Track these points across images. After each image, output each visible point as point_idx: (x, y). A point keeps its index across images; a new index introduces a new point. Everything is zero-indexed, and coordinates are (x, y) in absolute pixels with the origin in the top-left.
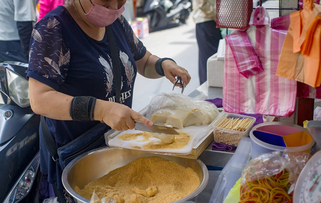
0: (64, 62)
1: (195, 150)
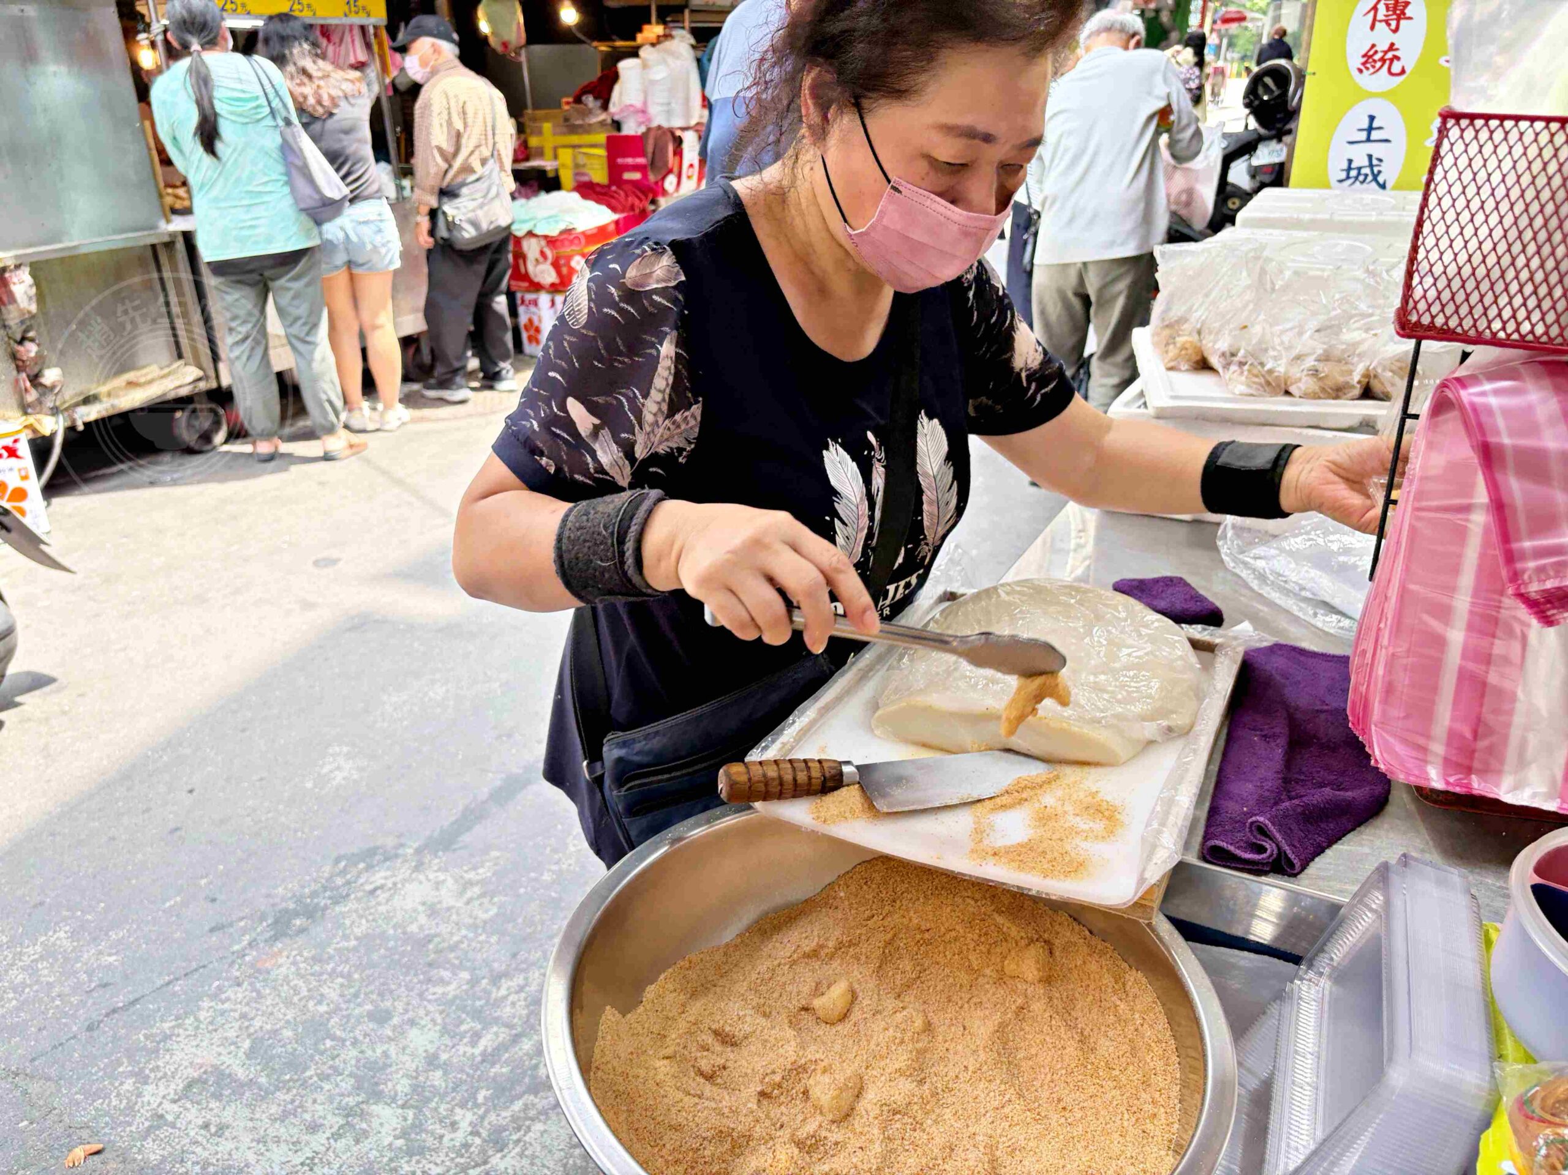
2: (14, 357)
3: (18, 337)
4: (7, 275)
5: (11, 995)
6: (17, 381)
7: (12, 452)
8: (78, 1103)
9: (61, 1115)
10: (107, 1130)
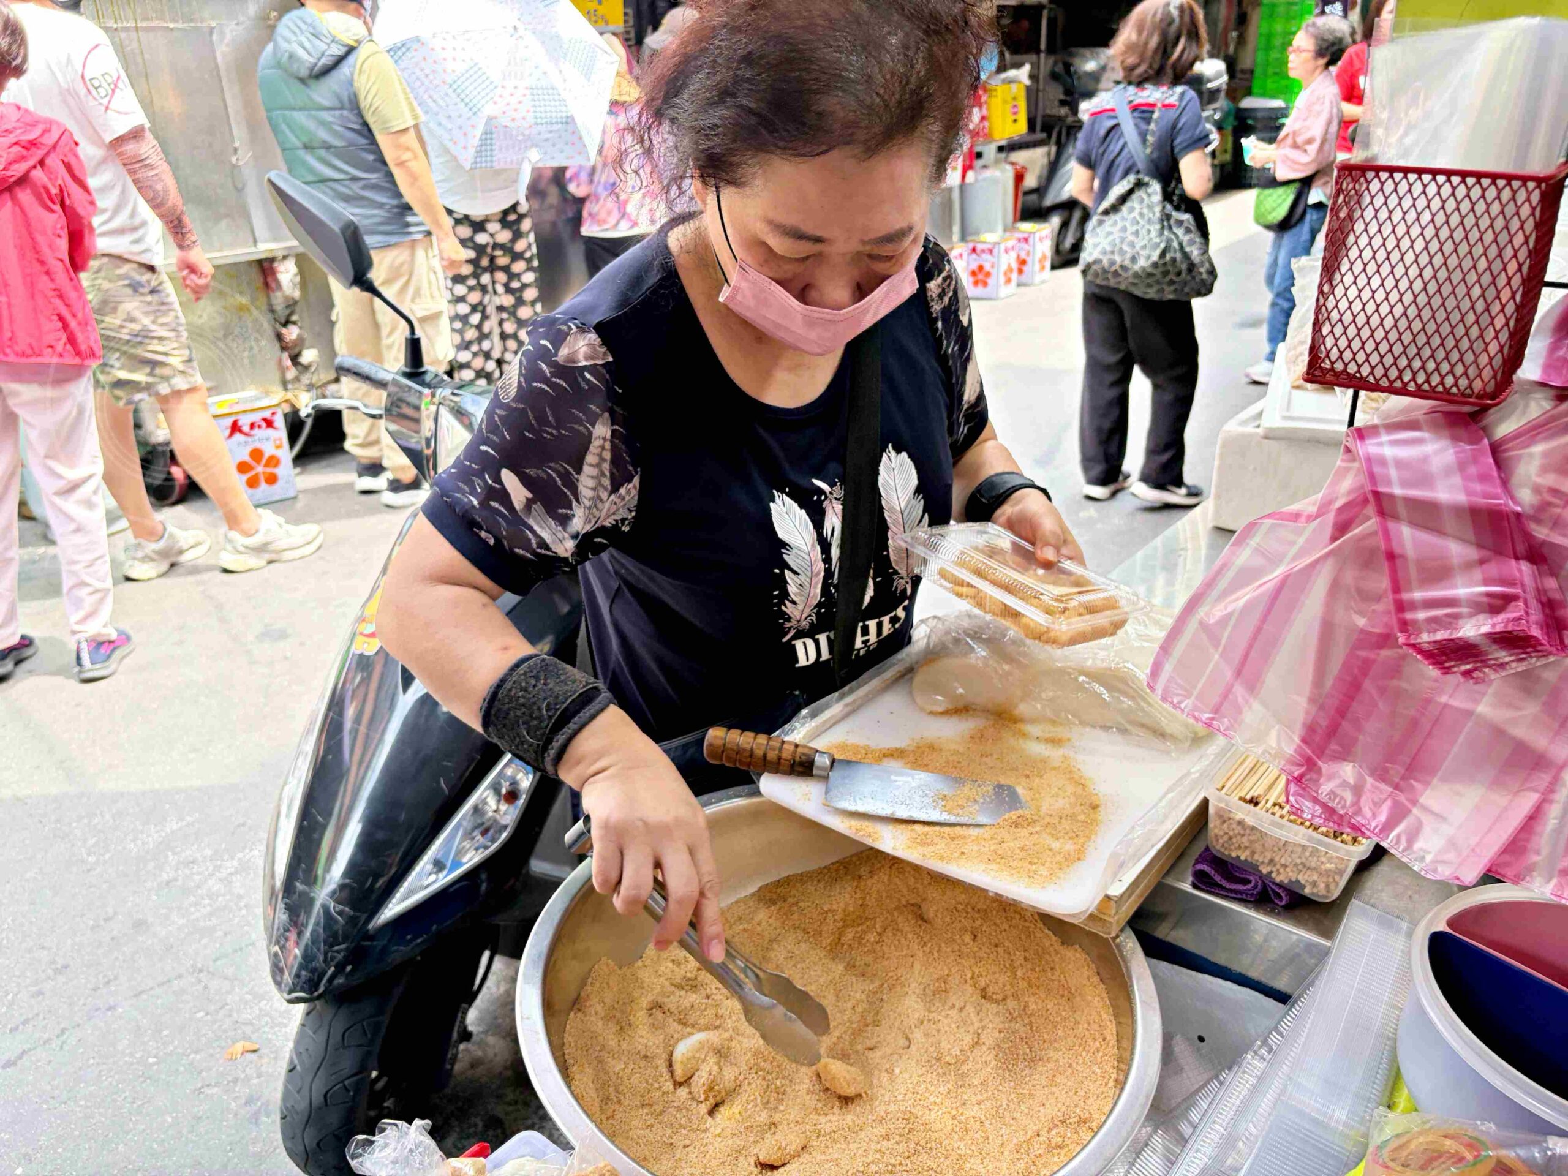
0: (608, 516)
1: (1113, 904)
2: (279, 337)
3: (283, 320)
4: (276, 265)
5: (207, 901)
6: (280, 360)
7: (269, 423)
8: (246, 1003)
9: (231, 1010)
10: (266, 1029)
